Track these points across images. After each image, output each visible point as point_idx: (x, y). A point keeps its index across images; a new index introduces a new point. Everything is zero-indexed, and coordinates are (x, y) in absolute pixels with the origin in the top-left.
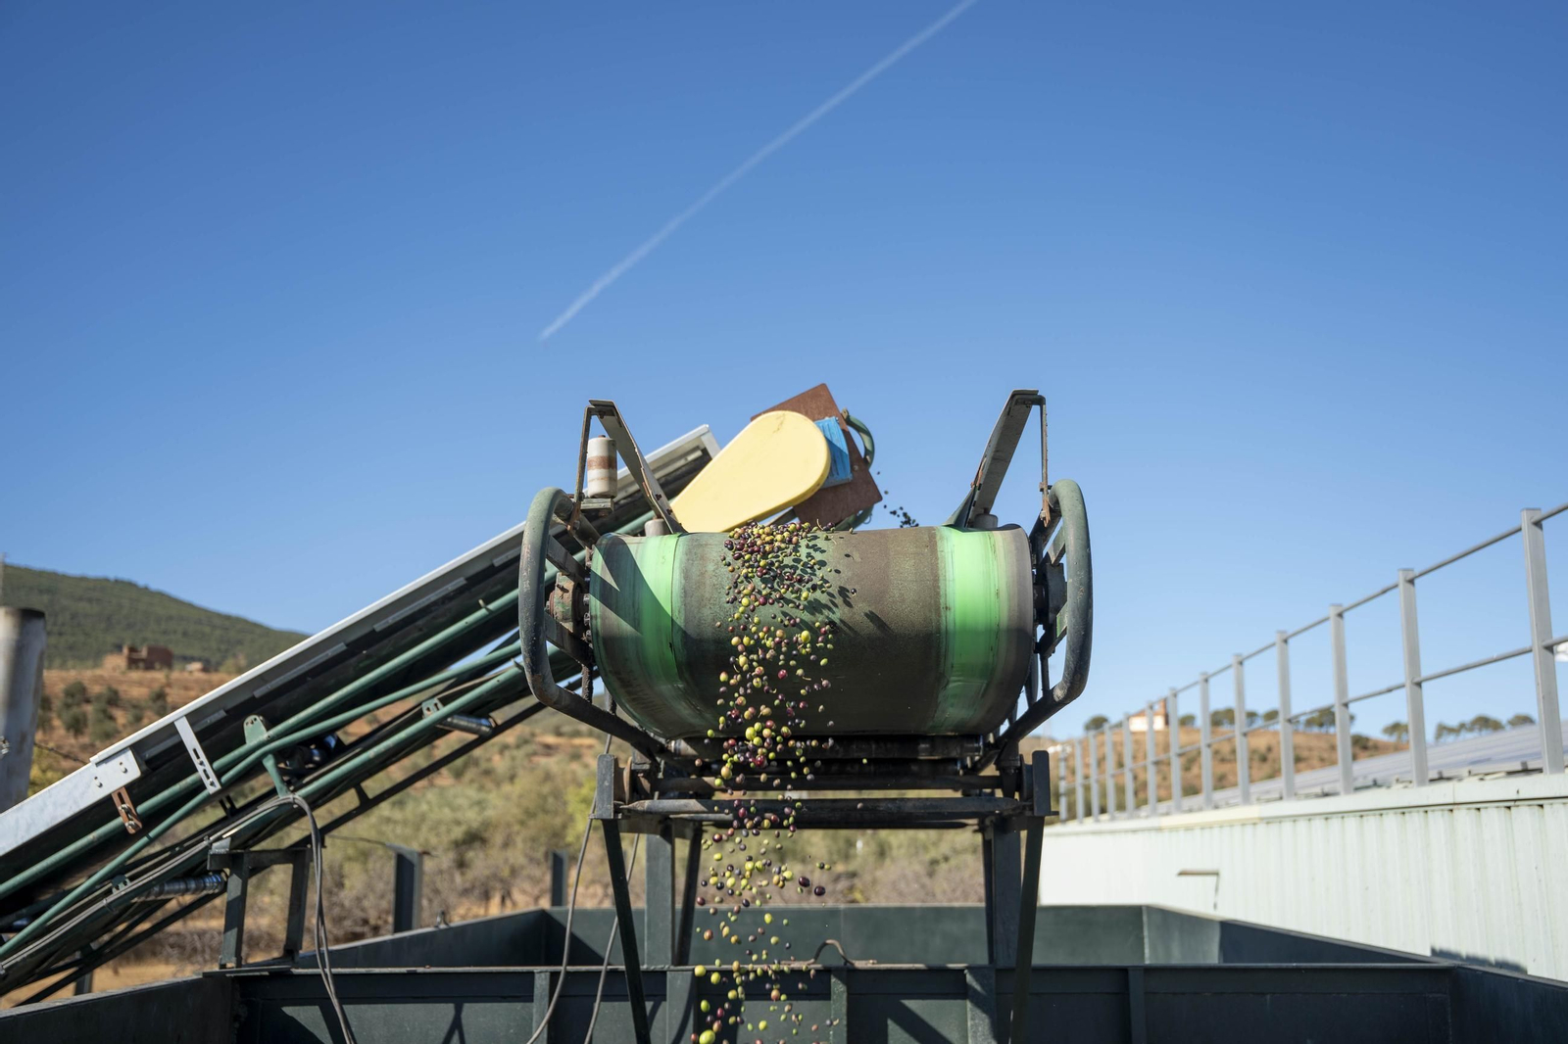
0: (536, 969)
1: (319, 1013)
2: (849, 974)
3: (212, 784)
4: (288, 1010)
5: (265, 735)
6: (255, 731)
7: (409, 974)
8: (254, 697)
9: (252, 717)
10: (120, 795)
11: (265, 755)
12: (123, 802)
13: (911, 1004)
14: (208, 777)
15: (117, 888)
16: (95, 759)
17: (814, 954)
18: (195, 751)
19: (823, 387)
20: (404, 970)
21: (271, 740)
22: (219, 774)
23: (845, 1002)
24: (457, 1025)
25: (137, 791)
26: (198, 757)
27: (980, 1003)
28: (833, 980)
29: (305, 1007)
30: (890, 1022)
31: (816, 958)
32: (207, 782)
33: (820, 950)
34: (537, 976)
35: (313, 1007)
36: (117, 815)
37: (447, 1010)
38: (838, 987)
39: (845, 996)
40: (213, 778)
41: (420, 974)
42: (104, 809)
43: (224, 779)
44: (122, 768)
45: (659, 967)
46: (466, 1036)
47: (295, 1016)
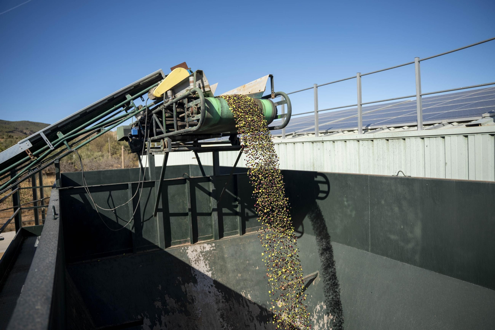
0: (128, 183)
1: (79, 196)
2: (190, 179)
3: (52, 148)
4: (72, 196)
5: (64, 136)
6: (60, 135)
7: (101, 186)
8: (58, 127)
9: (59, 132)
10: (27, 151)
11: (64, 141)
12: (29, 153)
13: (199, 184)
14: (51, 146)
15: (30, 172)
16: (19, 142)
17: (182, 176)
18: (46, 140)
19: (185, 63)
20: (100, 185)
21: (65, 137)
22: (53, 145)
23: (189, 184)
24: (110, 195)
25: (32, 150)
26: (47, 142)
27: (213, 182)
28: (187, 180)
29: (76, 195)
30: (196, 187)
31: (183, 176)
32: (51, 147)
33: (183, 175)
34: (129, 184)
35: (78, 195)
36: (28, 155)
37: (108, 193)
38: (188, 181)
39: (189, 183)
40: (52, 146)
41: (103, 186)
42: (24, 154)
43: (55, 146)
44: (27, 144)
45: (154, 181)
46: (113, 198)
47: (74, 197)
